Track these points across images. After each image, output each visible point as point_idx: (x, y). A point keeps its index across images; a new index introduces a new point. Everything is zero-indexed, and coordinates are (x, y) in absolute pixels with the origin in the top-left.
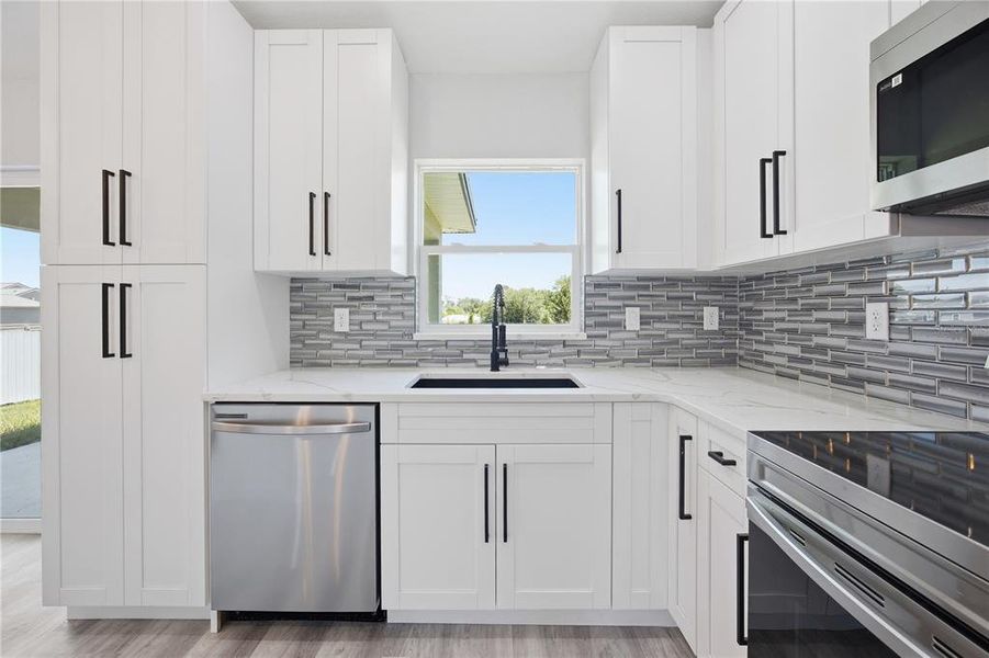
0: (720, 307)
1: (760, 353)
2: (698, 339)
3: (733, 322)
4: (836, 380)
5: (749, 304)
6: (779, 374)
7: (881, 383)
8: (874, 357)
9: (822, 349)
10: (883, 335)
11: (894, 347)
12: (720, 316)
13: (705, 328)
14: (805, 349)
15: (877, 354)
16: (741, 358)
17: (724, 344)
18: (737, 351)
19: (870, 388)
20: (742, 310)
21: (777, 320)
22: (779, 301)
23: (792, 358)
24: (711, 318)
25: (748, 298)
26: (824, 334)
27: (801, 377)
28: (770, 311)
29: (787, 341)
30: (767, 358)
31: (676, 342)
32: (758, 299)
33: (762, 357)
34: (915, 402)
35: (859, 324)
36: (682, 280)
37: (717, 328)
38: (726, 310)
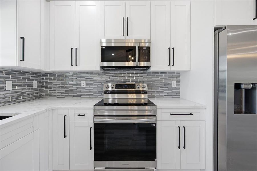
0: (38, 81)
1: (51, 93)
2: (32, 91)
3: (41, 86)
4: (74, 96)
5: (47, 80)
6: (58, 98)
7: (84, 95)
8: (83, 91)
9: (71, 90)
10: (85, 86)
11: (86, 88)
12: (38, 84)
13: (34, 88)
14: (66, 91)
15: (83, 90)
16: (43, 95)
17: (39, 92)
18: (41, 94)
19: (82, 96)
20: (43, 82)
21: (58, 84)
22: (58, 80)
23: (62, 93)
24: (35, 84)
25: (46, 79)
26: (72, 87)
27: (65, 97)
28: (55, 82)
29: (61, 89)
30: (53, 94)
31: (25, 93)
32: (51, 79)
33: (52, 94)
34: (90, 97)
35: (80, 85)
36: (27, 73)
37: (37, 88)
38: (39, 82)
